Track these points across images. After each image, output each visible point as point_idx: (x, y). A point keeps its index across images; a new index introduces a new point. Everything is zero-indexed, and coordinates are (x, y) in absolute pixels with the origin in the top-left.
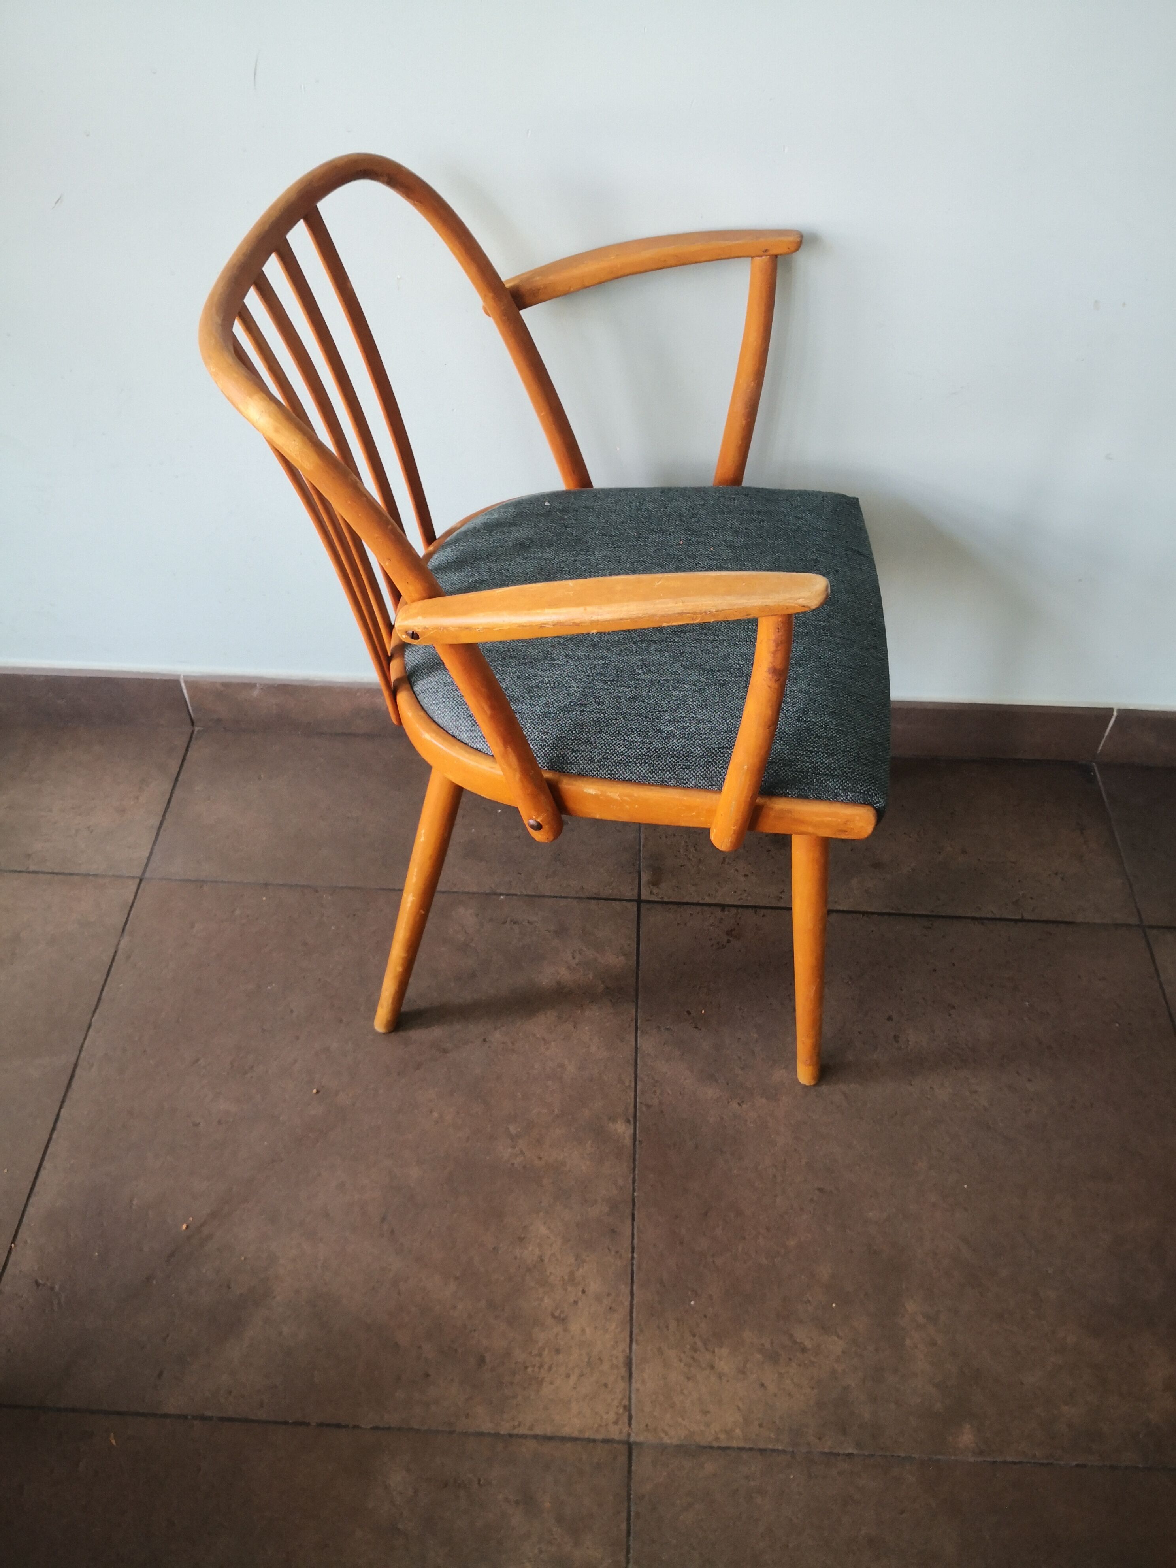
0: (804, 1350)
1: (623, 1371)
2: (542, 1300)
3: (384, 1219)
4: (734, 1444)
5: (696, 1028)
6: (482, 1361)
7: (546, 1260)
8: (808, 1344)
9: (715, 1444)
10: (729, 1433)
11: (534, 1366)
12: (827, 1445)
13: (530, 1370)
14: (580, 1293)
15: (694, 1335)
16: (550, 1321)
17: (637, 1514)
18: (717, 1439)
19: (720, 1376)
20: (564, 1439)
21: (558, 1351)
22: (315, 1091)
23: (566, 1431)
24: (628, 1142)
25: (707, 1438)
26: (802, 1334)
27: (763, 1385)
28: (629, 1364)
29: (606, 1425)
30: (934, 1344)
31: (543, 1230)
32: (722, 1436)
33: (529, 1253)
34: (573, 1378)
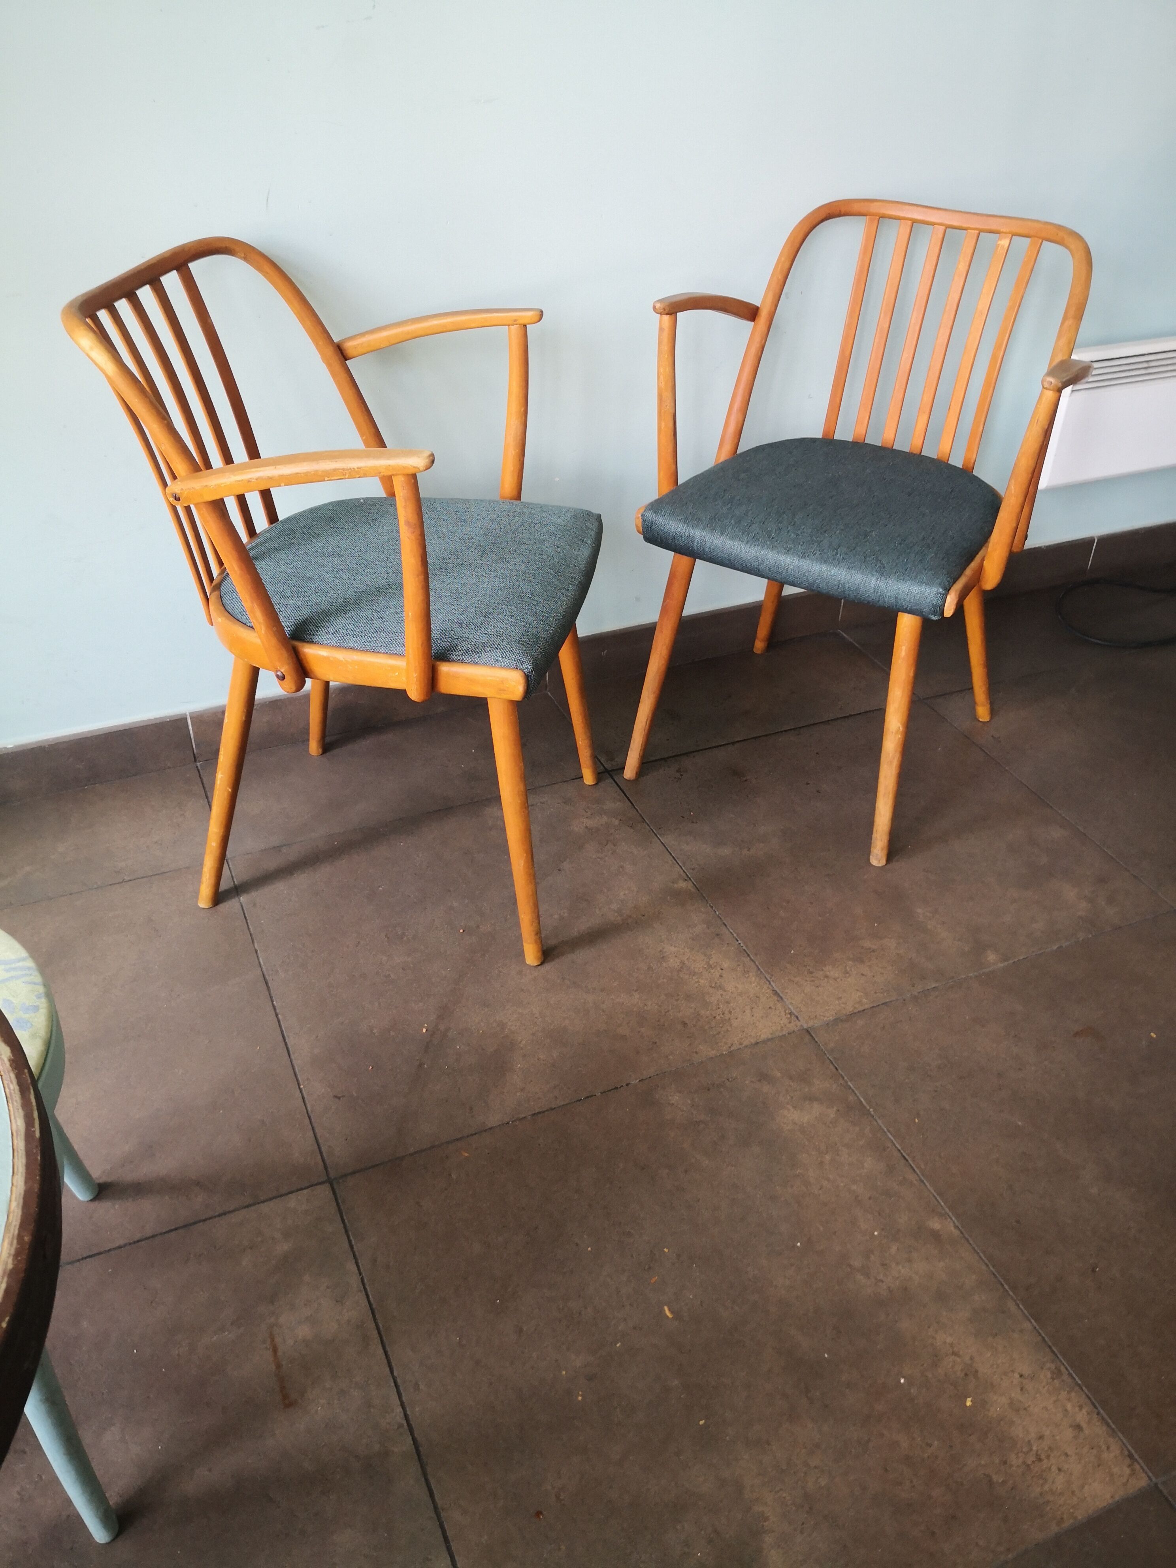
0: (874, 951)
1: (775, 998)
2: (698, 982)
3: (563, 979)
4: (867, 1006)
5: (693, 822)
6: (685, 1024)
7: (686, 962)
8: (874, 947)
9: (856, 1011)
10: (860, 1002)
11: (719, 1015)
12: (919, 988)
13: (718, 1017)
14: (721, 971)
15: (805, 966)
16: (711, 990)
17: (835, 1058)
18: (855, 1008)
19: (835, 979)
20: (765, 1042)
21: (728, 1002)
22: (461, 931)
23: (763, 1037)
24: (693, 890)
25: (850, 1009)
26: (867, 944)
27: (863, 975)
28: (775, 993)
29: (785, 1025)
30: (944, 923)
31: (673, 949)
32: (857, 1006)
33: (674, 963)
34: (748, 1012)
